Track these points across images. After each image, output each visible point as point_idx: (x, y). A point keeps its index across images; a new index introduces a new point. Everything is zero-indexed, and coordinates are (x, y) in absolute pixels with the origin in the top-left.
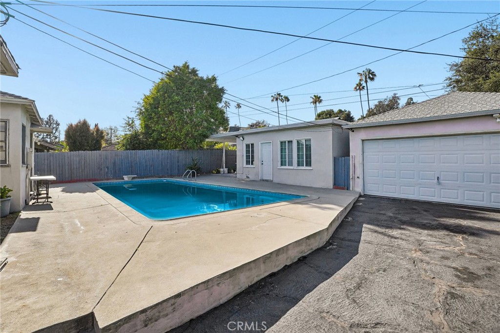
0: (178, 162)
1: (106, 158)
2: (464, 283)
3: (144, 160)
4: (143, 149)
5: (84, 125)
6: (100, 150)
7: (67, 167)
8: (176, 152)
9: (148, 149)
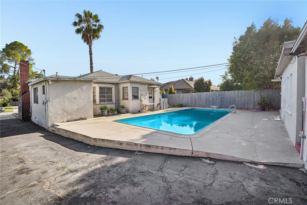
0: (254, 99)
1: (209, 96)
2: (22, 168)
3: (229, 97)
4: (229, 90)
5: (202, 80)
6: (210, 92)
7: (194, 100)
8: (253, 91)
9: (232, 90)
